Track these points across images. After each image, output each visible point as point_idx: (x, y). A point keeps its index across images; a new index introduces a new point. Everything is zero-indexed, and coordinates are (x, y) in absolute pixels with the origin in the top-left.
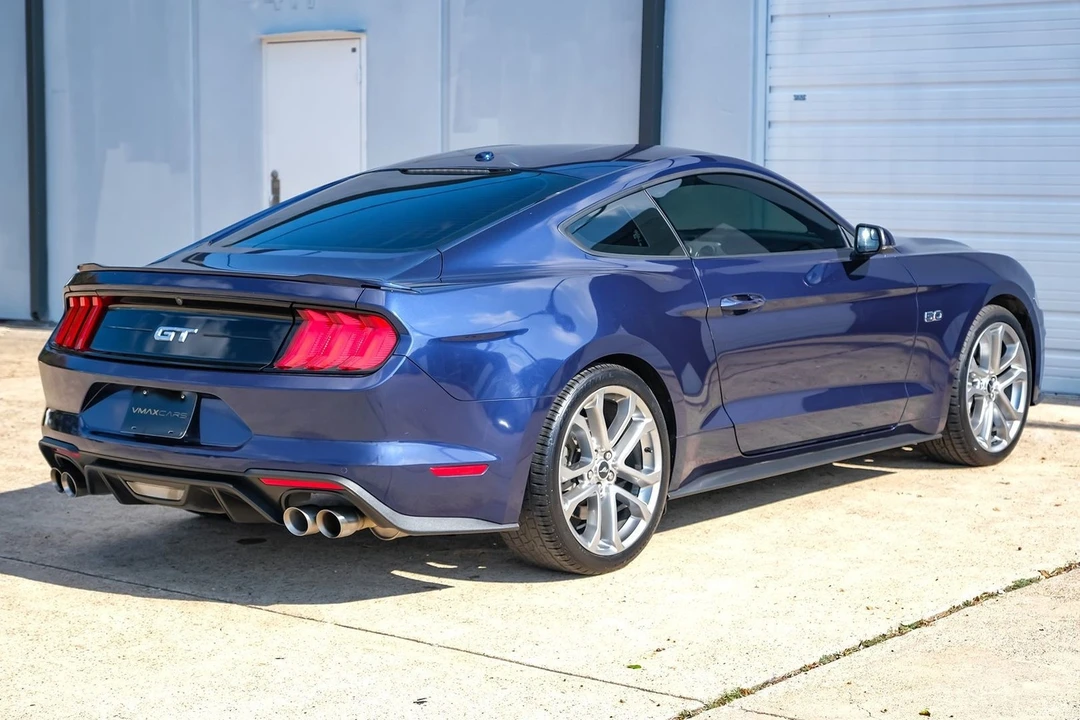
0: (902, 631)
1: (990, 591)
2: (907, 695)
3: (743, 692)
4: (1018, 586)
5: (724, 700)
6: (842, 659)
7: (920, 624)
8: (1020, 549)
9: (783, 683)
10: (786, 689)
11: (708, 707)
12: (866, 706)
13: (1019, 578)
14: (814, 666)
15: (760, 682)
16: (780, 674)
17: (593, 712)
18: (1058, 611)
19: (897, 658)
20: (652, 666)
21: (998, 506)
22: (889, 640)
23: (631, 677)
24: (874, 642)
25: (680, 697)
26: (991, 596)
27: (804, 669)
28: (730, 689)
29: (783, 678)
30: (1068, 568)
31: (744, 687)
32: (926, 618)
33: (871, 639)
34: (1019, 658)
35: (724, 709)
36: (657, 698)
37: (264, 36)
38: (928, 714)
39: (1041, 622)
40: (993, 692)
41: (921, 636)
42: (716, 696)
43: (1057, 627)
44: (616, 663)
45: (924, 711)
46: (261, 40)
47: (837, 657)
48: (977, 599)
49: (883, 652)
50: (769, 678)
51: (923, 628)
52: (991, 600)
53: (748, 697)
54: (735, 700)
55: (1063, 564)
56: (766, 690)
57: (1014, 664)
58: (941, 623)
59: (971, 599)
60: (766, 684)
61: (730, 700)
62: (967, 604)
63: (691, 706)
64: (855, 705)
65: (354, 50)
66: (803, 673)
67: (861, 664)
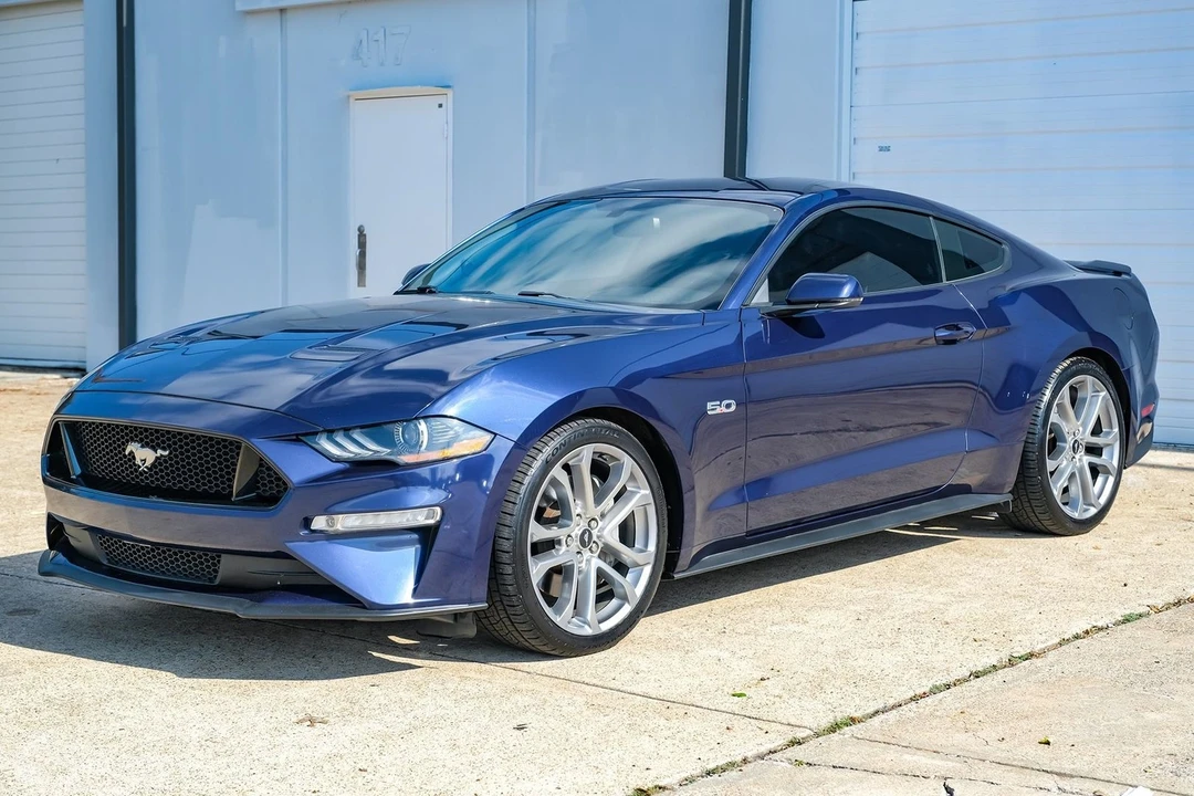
0: (1011, 662)
1: (1100, 624)
2: (1024, 724)
3: (853, 720)
4: (1127, 620)
5: (834, 728)
6: (953, 689)
7: (1030, 656)
8: (1125, 585)
9: (894, 711)
10: (898, 718)
11: (818, 735)
12: (982, 734)
13: (1128, 612)
14: (924, 695)
15: (871, 710)
16: (892, 702)
17: (700, 738)
18: (1172, 644)
19: (1010, 689)
20: (757, 695)
21: (1098, 544)
22: (1000, 671)
23: (735, 704)
24: (985, 673)
25: (789, 724)
26: (1101, 629)
27: (914, 699)
28: (839, 717)
29: (893, 707)
30: (1178, 603)
31: (855, 715)
32: (1037, 649)
33: (981, 669)
34: (1137, 689)
35: (835, 736)
36: (766, 726)
37: (351, 93)
38: (1048, 743)
39: (1156, 655)
40: (1113, 722)
41: (1033, 667)
42: (825, 722)
43: (1173, 660)
44: (720, 692)
45: (1043, 740)
46: (349, 97)
47: (948, 687)
48: (1087, 632)
49: (995, 682)
50: (880, 706)
51: (1034, 660)
52: (1102, 633)
53: (859, 726)
54: (846, 728)
55: (1172, 599)
56: (877, 719)
57: (1132, 695)
58: (1052, 656)
59: (1080, 632)
60: (877, 712)
61: (839, 728)
62: (1077, 637)
63: (800, 734)
64: (970, 734)
65: (440, 106)
66: (913, 703)
67: (973, 694)
